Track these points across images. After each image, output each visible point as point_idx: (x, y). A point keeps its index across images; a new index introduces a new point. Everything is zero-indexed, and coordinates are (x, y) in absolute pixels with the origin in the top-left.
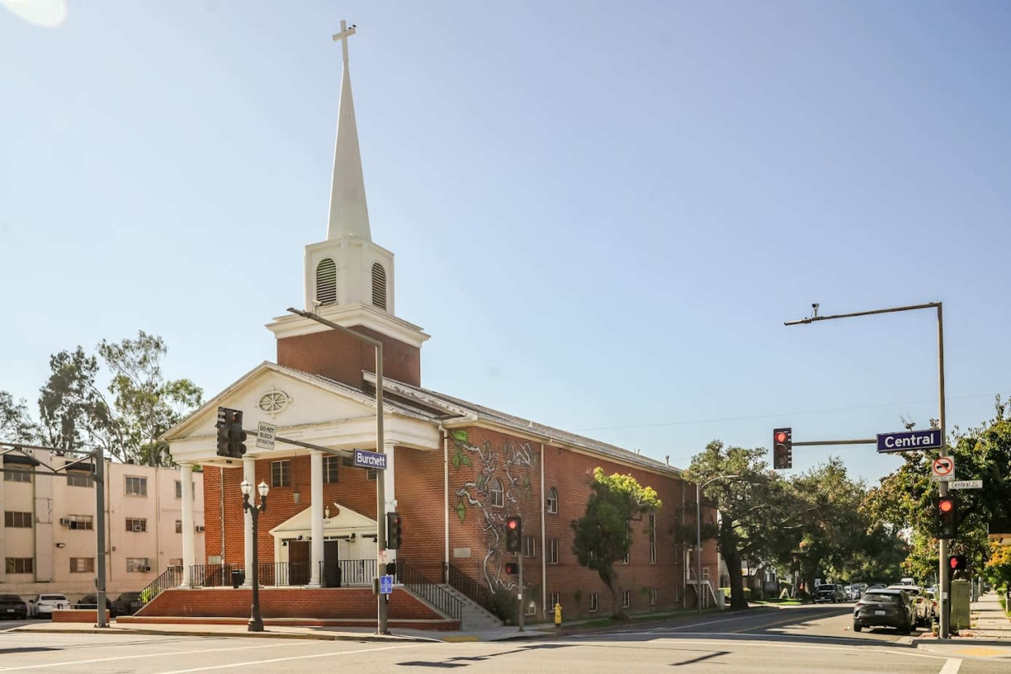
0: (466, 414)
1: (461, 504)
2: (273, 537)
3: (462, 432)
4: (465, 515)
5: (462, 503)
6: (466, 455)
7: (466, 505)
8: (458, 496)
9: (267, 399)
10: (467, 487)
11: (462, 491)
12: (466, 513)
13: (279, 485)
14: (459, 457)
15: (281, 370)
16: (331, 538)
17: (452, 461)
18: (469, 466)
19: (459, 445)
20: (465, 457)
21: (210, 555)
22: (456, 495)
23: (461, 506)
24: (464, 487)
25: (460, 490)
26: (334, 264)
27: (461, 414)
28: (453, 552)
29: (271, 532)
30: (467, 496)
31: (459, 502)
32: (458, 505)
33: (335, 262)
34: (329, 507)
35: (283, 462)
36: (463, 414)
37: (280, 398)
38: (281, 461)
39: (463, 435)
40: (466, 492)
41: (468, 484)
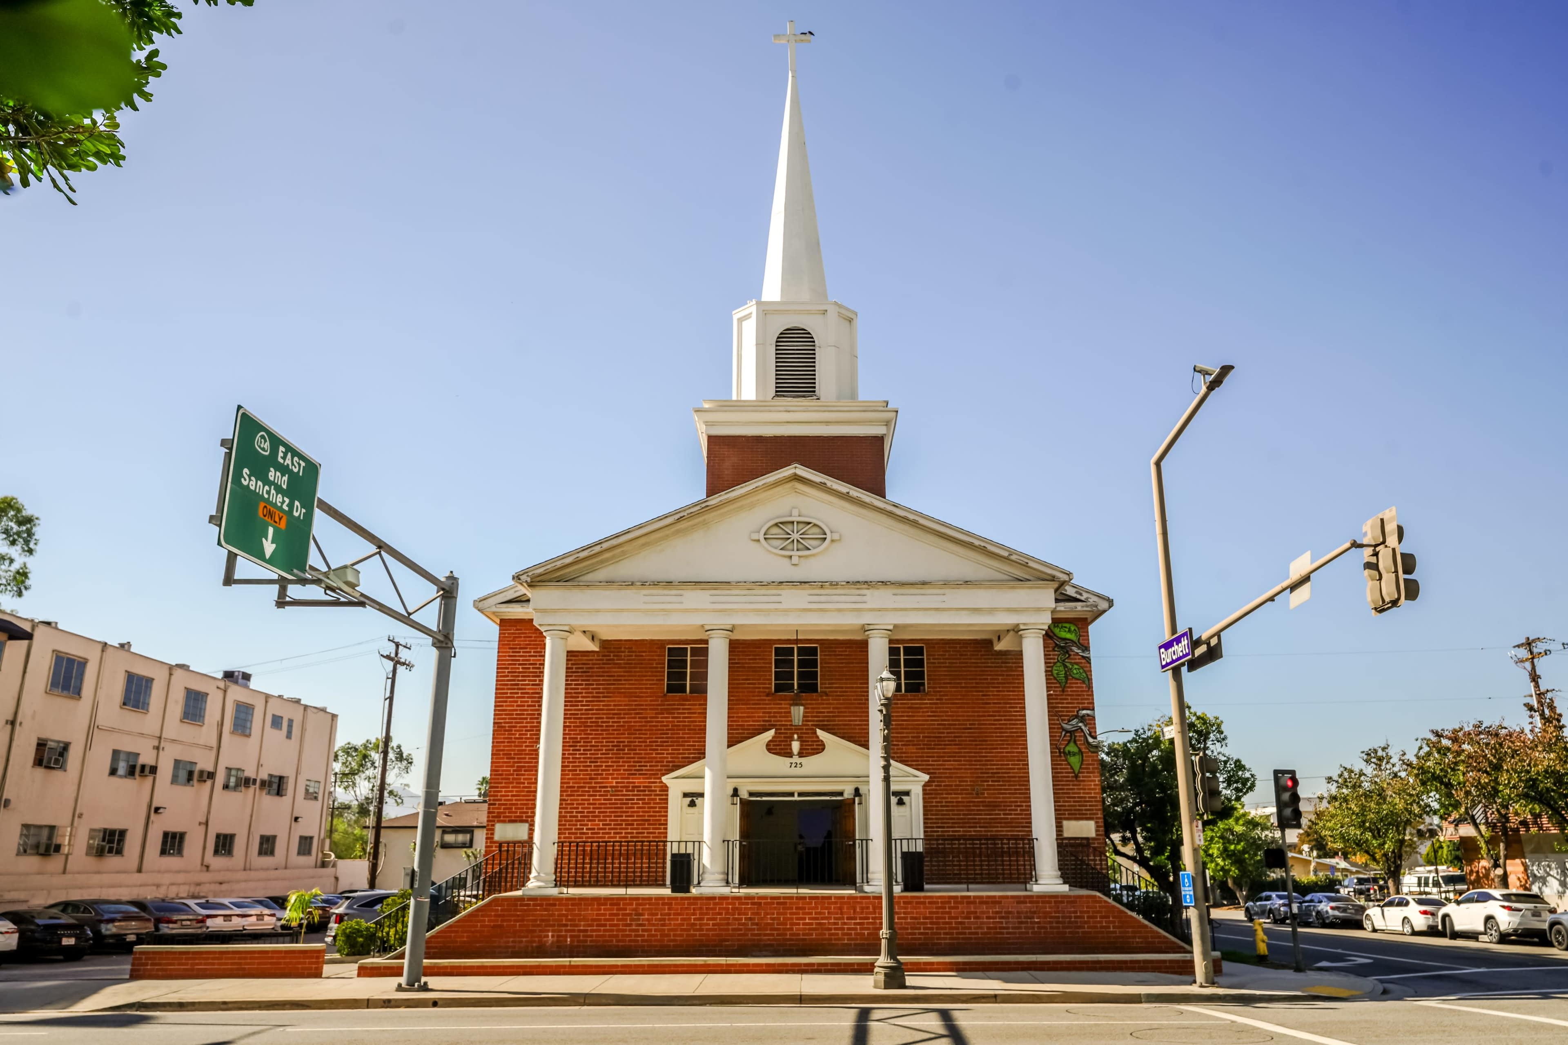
0: (1087, 598)
1: (1072, 744)
2: (665, 788)
3: (1067, 625)
4: (1082, 764)
5: (1075, 742)
6: (1077, 664)
7: (1083, 747)
8: (1067, 732)
9: (775, 530)
10: (1084, 716)
11: (1074, 722)
12: (1083, 760)
13: (682, 689)
14: (1065, 666)
15: (829, 484)
16: (800, 794)
17: (1051, 671)
18: (1084, 682)
19: (1062, 648)
20: (1076, 666)
21: (499, 821)
22: (1063, 729)
23: (1072, 748)
24: (1077, 717)
25: (1069, 721)
26: (814, 342)
27: (1078, 597)
28: (1061, 827)
29: (664, 779)
30: (1082, 730)
31: (1069, 741)
32: (1067, 745)
33: (815, 339)
34: (799, 737)
35: (691, 648)
36: (1083, 598)
37: (809, 532)
38: (689, 647)
39: (1070, 631)
40: (1080, 724)
41: (1084, 712)
